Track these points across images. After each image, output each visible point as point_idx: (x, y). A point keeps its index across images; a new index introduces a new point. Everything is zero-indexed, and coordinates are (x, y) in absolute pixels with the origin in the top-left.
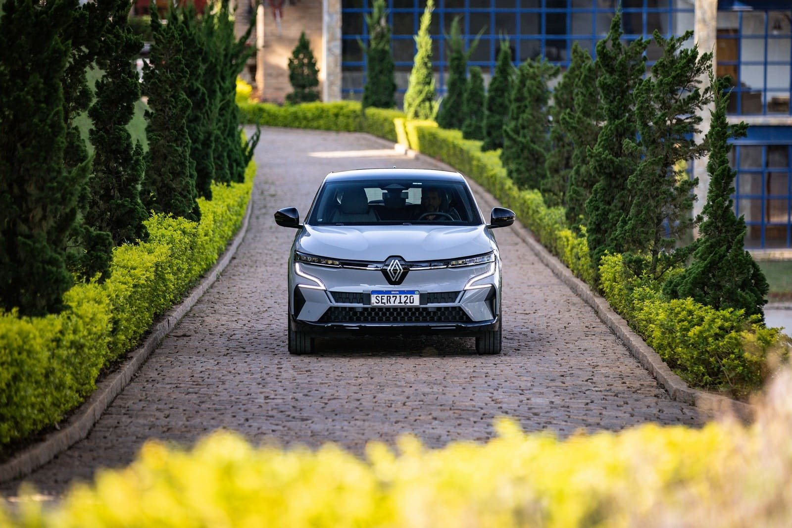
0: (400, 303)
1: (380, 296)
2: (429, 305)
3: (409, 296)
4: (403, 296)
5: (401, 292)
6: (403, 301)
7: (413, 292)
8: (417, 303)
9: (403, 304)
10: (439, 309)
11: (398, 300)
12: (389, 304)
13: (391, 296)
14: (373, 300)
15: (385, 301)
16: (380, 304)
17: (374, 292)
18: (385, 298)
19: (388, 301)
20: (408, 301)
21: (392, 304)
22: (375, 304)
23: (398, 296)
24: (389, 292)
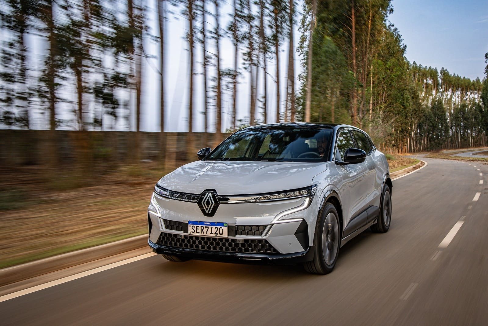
0: (211, 233)
1: (195, 226)
2: (238, 237)
3: (219, 227)
4: (214, 227)
5: (213, 224)
6: (214, 232)
7: (222, 224)
8: (225, 235)
9: (214, 235)
10: (246, 241)
11: (209, 231)
12: (202, 234)
13: (204, 226)
14: (190, 229)
15: (199, 231)
16: (195, 234)
17: (191, 222)
18: (199, 228)
19: (202, 231)
20: (218, 232)
21: (205, 234)
22: (192, 233)
23: (210, 227)
24: (202, 223)
